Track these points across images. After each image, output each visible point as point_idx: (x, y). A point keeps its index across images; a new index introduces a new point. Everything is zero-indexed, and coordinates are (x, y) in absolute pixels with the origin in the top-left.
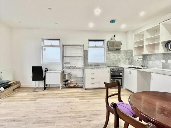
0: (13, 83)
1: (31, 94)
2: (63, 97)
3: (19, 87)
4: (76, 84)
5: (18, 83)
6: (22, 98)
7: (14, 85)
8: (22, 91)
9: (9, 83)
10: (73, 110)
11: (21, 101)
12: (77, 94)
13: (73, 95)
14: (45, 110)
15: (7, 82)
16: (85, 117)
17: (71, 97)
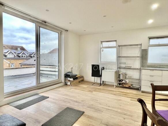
0: (79, 77)
1: (90, 87)
2: (115, 95)
3: (83, 80)
4: (132, 85)
5: (83, 77)
6: (83, 89)
7: (80, 78)
8: (84, 84)
9: (77, 76)
10: (121, 107)
11: (83, 90)
12: (130, 94)
13: (125, 95)
14: (97, 101)
15: (76, 75)
16: (132, 116)
17: (122, 96)
